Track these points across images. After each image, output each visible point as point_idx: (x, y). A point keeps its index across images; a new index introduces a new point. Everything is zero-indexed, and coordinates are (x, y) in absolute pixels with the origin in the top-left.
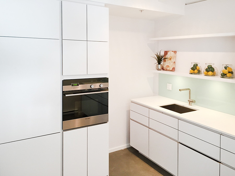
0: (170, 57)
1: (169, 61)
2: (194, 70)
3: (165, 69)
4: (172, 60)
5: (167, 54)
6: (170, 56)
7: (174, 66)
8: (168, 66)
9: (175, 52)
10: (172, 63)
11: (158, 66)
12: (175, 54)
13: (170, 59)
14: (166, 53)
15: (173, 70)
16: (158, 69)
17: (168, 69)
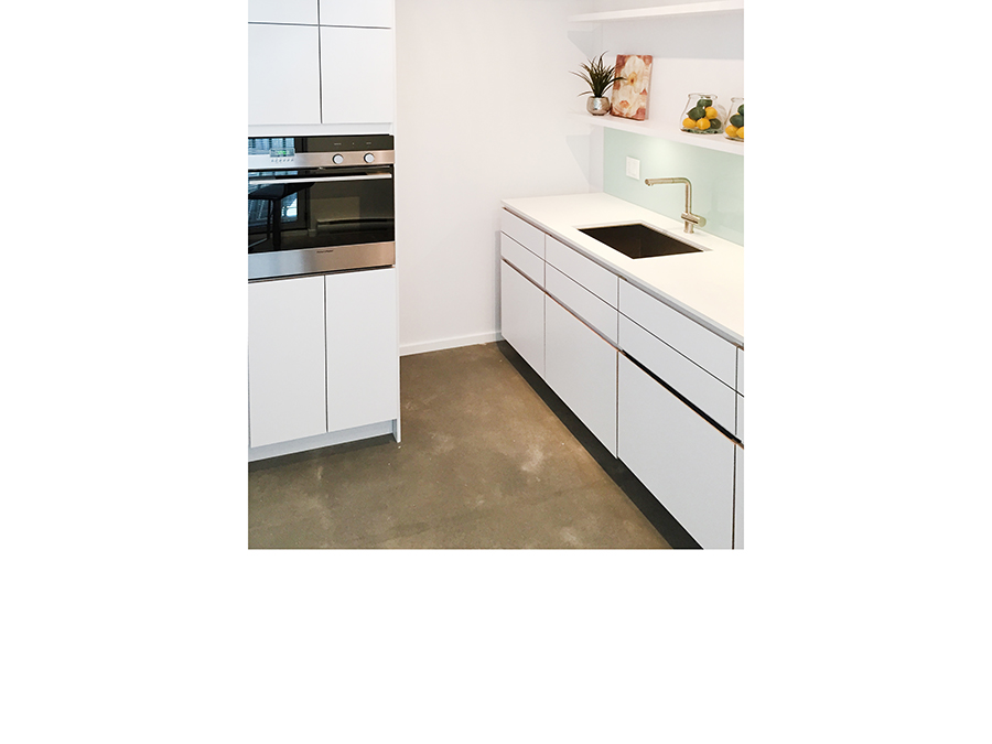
0: (633, 76)
1: (629, 87)
2: (697, 120)
3: (617, 113)
4: (637, 84)
5: (624, 64)
6: (632, 70)
7: (643, 104)
8: (625, 104)
9: (648, 60)
10: (636, 95)
11: (593, 103)
12: (647, 64)
13: (632, 81)
14: (622, 61)
15: (641, 115)
16: (595, 112)
17: (625, 111)
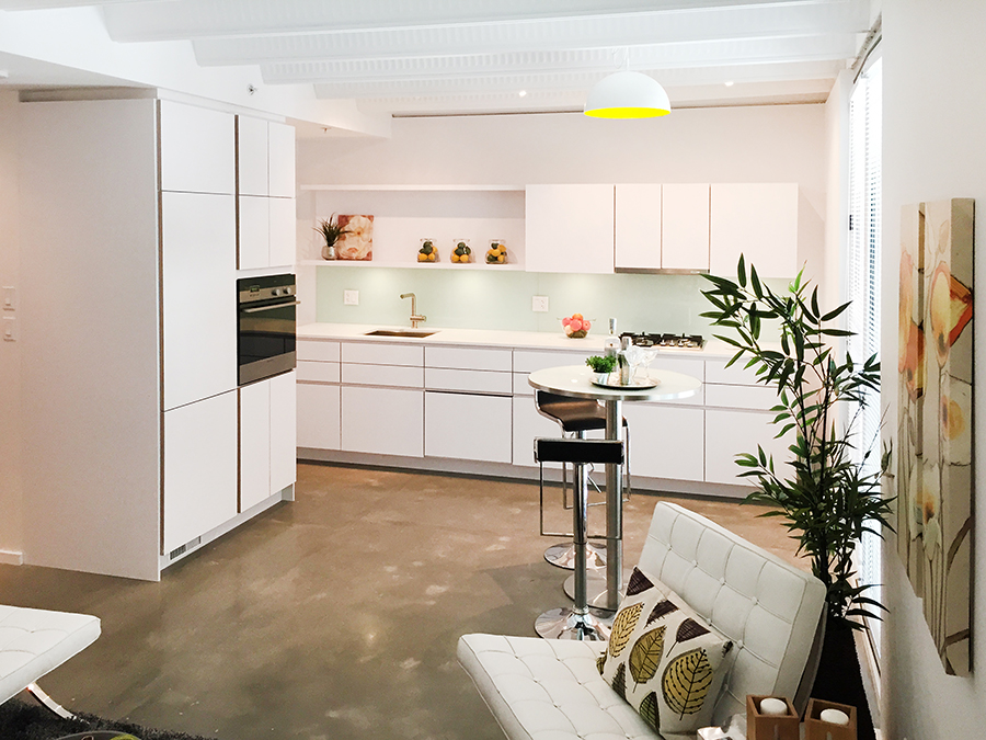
0: (359, 230)
1: (356, 238)
2: (426, 255)
3: (345, 257)
4: (365, 236)
5: (347, 222)
6: (357, 226)
7: (370, 249)
8: (353, 250)
9: (371, 218)
10: (363, 243)
11: (328, 251)
12: (371, 221)
13: (359, 233)
14: (344, 219)
15: (369, 257)
16: (328, 258)
17: (354, 255)
